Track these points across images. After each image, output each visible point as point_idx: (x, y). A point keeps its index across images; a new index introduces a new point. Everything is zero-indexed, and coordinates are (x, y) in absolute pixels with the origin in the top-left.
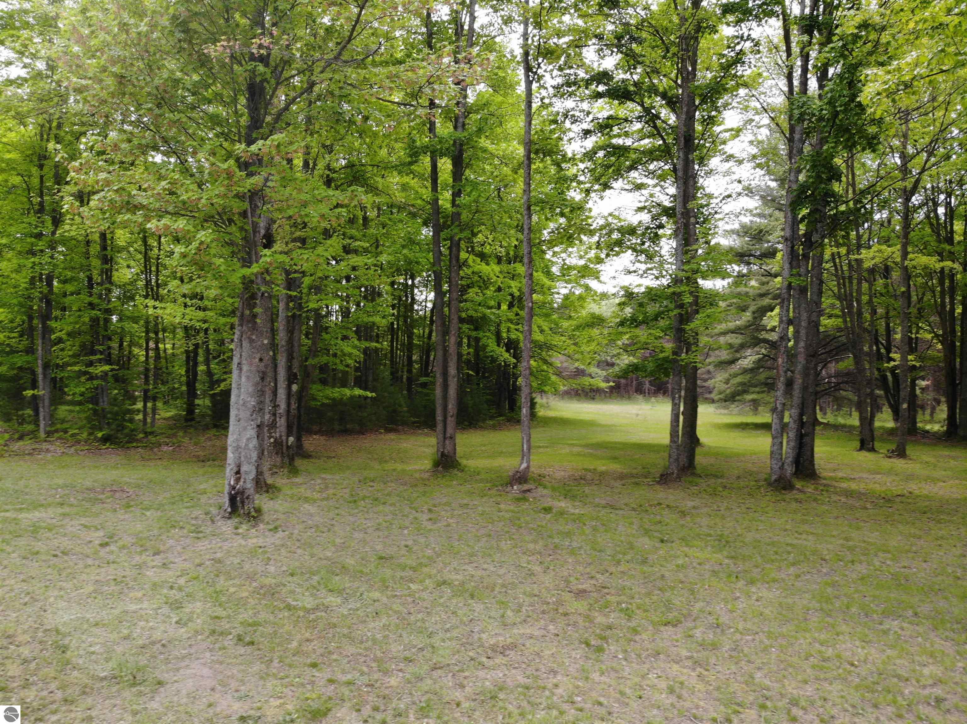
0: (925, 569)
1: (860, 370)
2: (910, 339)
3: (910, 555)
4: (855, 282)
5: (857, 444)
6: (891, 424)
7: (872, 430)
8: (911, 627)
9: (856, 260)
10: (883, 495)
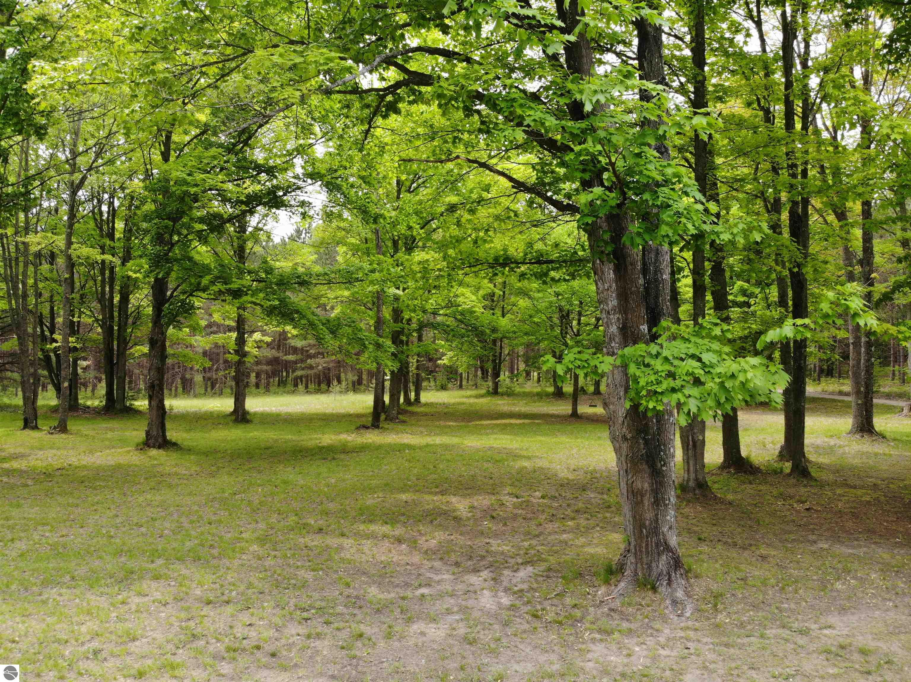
0: (82, 535)
1: (24, 351)
2: (73, 323)
3: (68, 524)
4: (21, 265)
5: (21, 424)
6: (54, 402)
7: (35, 410)
8: (69, 591)
9: (24, 243)
10: (44, 471)
